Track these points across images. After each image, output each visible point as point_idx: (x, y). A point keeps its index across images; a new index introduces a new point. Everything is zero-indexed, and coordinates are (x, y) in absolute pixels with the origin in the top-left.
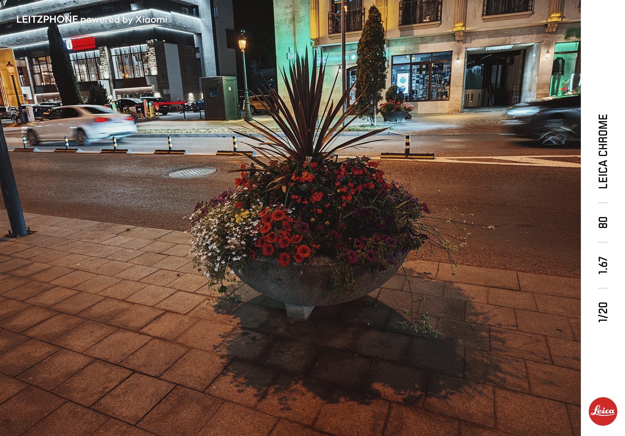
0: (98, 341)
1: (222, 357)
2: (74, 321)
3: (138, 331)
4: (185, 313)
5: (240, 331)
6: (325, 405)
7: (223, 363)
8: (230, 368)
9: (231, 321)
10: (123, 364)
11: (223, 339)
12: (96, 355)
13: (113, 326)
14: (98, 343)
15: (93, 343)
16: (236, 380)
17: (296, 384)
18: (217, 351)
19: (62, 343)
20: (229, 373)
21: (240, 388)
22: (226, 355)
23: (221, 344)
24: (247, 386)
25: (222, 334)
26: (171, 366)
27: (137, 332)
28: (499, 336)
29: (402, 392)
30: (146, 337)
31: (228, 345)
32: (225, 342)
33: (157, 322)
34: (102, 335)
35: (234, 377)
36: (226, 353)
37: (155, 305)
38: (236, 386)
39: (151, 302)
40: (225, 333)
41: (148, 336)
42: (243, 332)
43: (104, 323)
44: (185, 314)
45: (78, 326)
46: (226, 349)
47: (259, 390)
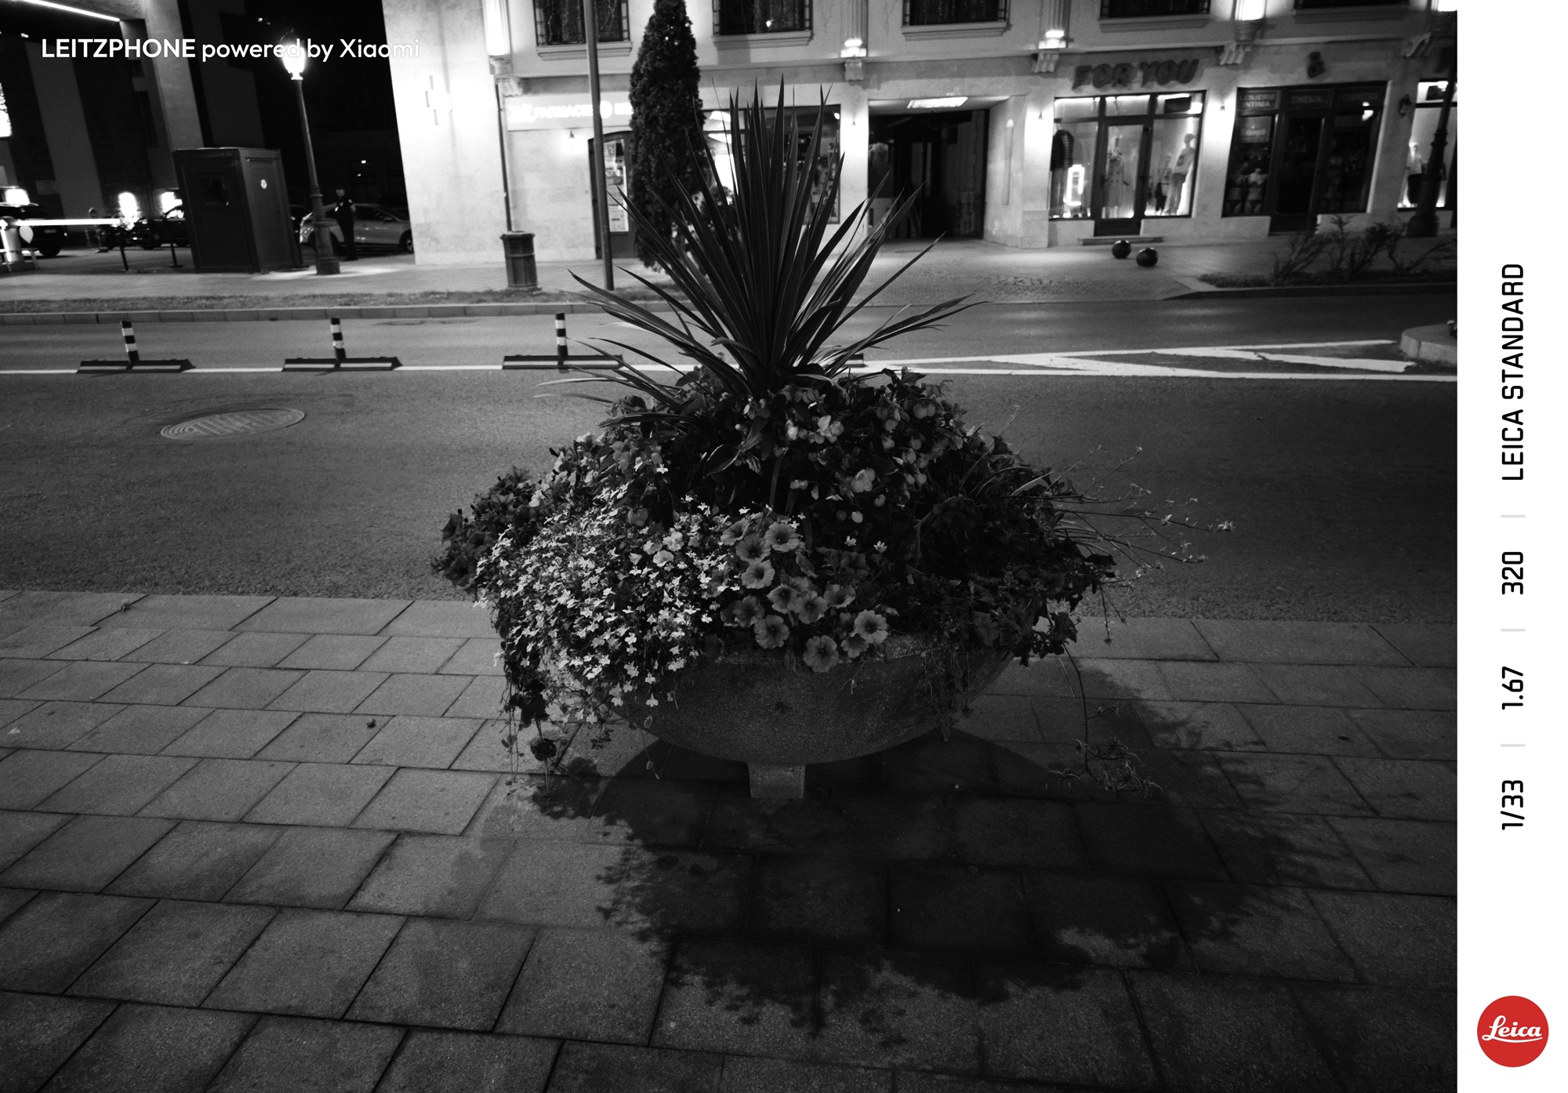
0: (234, 960)
1: (643, 936)
2: (112, 910)
3: (345, 905)
4: (461, 829)
5: (647, 857)
6: (982, 1012)
7: (653, 954)
8: (682, 961)
9: (606, 834)
10: (357, 1012)
11: (613, 887)
12: (253, 1003)
13: (256, 904)
14: (234, 965)
15: (220, 970)
16: (719, 995)
17: (879, 970)
18: (619, 924)
19: (114, 988)
20: (688, 978)
21: (742, 1013)
22: (648, 929)
23: (616, 902)
24: (758, 1003)
25: (603, 873)
26: (511, 993)
27: (343, 910)
28: (1242, 769)
29: (1132, 941)
30: (383, 919)
31: (638, 900)
32: (623, 894)
33: (389, 869)
34: (233, 938)
35: (709, 985)
36: (647, 925)
37: (354, 821)
38: (729, 1008)
39: (337, 814)
40: (609, 869)
41: (389, 917)
42: (656, 858)
43: (219, 902)
44: (462, 834)
45: (131, 925)
46: (640, 912)
47: (796, 1007)
